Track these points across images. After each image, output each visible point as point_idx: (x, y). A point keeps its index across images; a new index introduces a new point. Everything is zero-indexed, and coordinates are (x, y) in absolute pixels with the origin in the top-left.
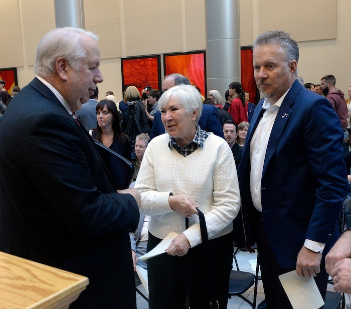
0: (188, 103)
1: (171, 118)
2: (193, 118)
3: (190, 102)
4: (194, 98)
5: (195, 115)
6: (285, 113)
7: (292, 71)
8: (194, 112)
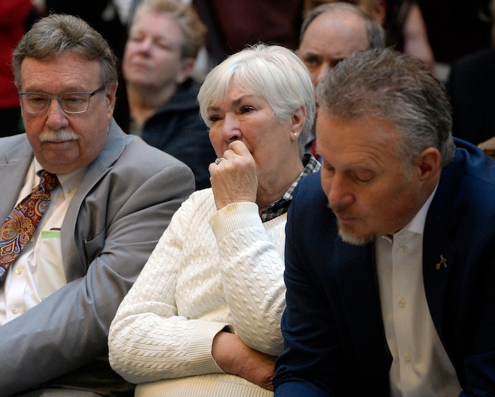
0: (279, 91)
1: (237, 133)
2: (294, 132)
3: (282, 90)
4: (294, 79)
5: (297, 126)
6: (442, 257)
7: (428, 174)
8: (295, 117)
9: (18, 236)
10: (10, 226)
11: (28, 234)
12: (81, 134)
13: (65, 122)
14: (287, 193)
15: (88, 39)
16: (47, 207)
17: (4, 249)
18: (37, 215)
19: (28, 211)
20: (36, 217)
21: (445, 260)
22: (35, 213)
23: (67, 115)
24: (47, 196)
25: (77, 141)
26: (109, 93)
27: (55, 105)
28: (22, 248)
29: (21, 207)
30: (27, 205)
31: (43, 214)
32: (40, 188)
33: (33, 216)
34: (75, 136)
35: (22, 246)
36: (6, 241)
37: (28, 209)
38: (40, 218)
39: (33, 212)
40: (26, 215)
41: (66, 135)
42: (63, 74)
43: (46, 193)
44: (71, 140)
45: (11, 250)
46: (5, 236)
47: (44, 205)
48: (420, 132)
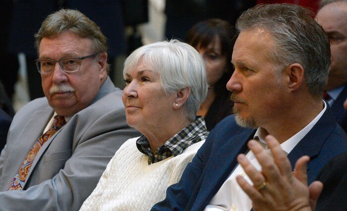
7: (295, 84)
8: (181, 93)
10: (33, 153)
12: (76, 88)
13: (64, 78)
14: (168, 141)
15: (81, 23)
17: (27, 169)
23: (66, 74)
25: (74, 93)
26: (101, 61)
27: (57, 67)
29: (42, 139)
32: (53, 126)
34: (72, 89)
37: (44, 141)
40: (42, 145)
41: (66, 88)
42: (62, 45)
43: (57, 130)
44: (70, 92)
46: (29, 160)
48: (291, 47)
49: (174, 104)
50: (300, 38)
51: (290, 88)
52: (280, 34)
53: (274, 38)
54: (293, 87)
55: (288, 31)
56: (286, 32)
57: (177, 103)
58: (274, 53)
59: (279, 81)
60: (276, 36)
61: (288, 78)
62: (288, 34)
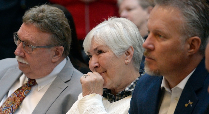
1: (97, 64)
6: (189, 101)
7: (192, 50)
8: (127, 52)
9: (13, 105)
10: (10, 100)
11: (17, 105)
14: (127, 88)
16: (28, 93)
17: (6, 111)
18: (23, 96)
19: (19, 94)
20: (22, 97)
21: (192, 103)
22: (22, 95)
23: (25, 52)
24: (29, 88)
28: (13, 112)
29: (17, 92)
30: (19, 91)
31: (26, 96)
32: (27, 84)
33: (21, 96)
35: (14, 110)
36: (7, 107)
37: (19, 93)
38: (24, 98)
39: (21, 95)
40: (18, 96)
43: (29, 86)
45: (8, 112)
46: (7, 105)
47: (27, 92)
48: (194, 24)
49: (126, 61)
50: (201, 18)
51: (189, 52)
52: (188, 14)
53: (184, 16)
54: (190, 53)
55: (193, 12)
56: (193, 13)
57: (127, 60)
58: (182, 27)
59: (183, 47)
60: (185, 15)
61: (189, 46)
62: (194, 15)
